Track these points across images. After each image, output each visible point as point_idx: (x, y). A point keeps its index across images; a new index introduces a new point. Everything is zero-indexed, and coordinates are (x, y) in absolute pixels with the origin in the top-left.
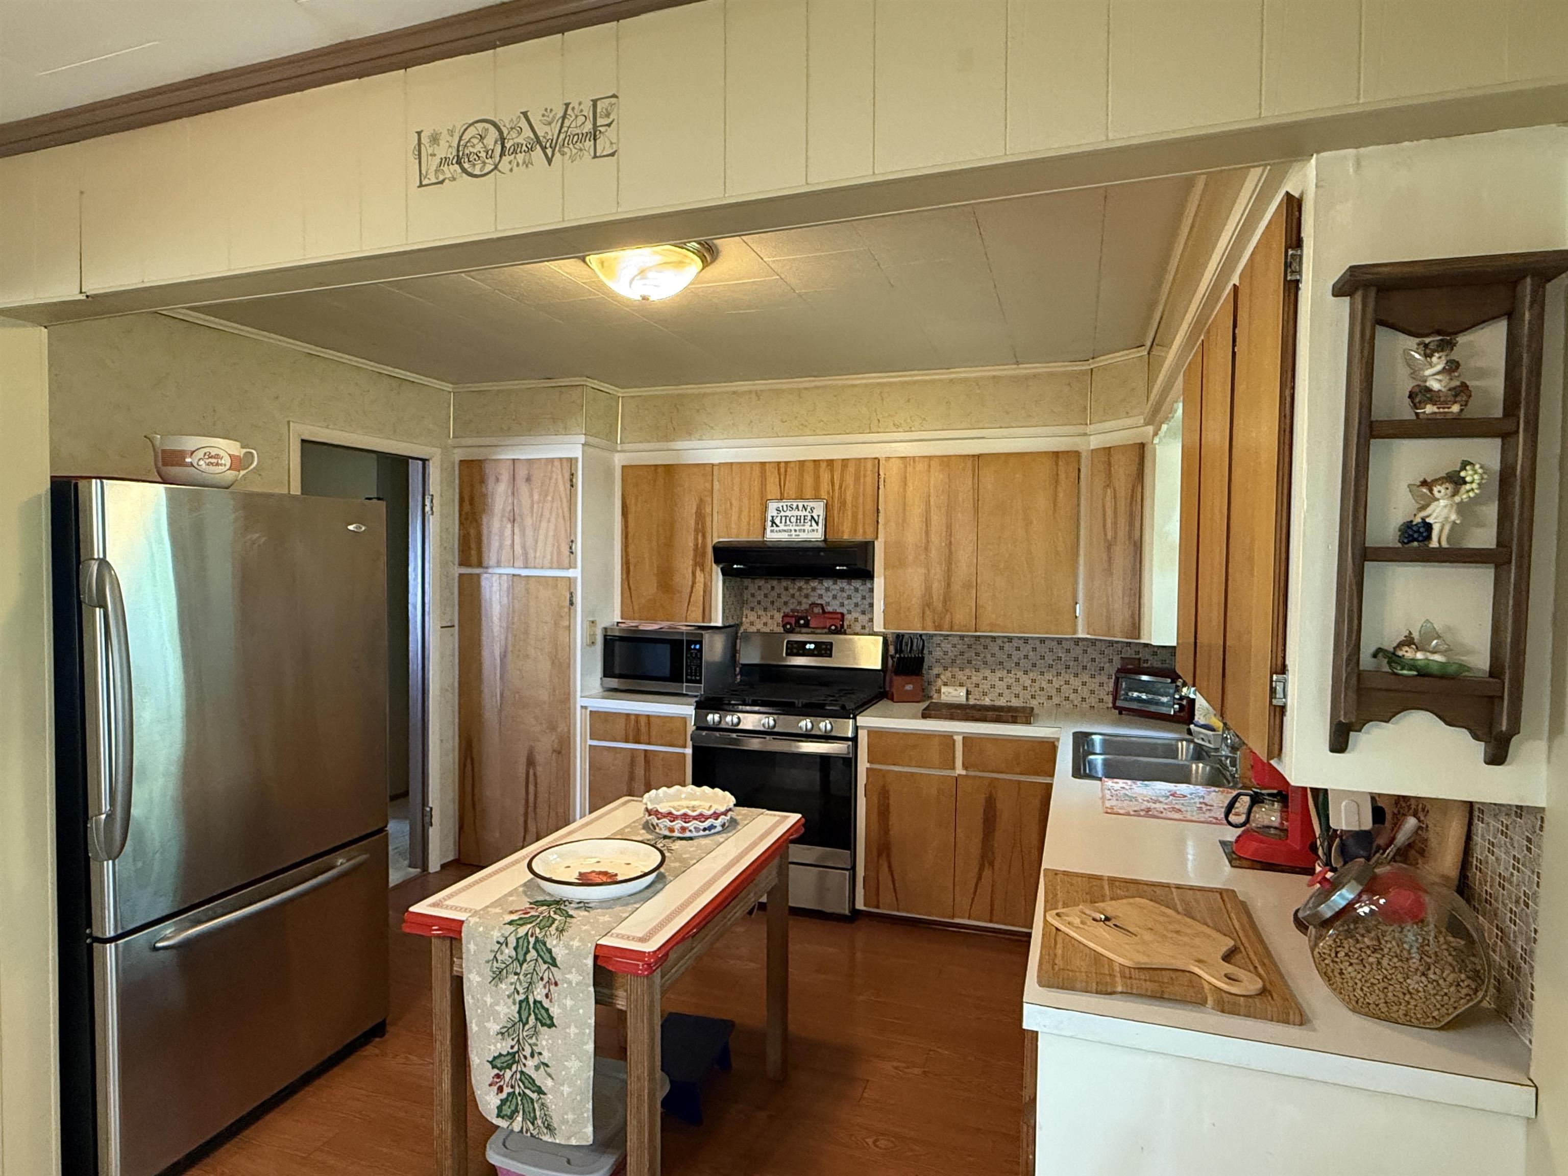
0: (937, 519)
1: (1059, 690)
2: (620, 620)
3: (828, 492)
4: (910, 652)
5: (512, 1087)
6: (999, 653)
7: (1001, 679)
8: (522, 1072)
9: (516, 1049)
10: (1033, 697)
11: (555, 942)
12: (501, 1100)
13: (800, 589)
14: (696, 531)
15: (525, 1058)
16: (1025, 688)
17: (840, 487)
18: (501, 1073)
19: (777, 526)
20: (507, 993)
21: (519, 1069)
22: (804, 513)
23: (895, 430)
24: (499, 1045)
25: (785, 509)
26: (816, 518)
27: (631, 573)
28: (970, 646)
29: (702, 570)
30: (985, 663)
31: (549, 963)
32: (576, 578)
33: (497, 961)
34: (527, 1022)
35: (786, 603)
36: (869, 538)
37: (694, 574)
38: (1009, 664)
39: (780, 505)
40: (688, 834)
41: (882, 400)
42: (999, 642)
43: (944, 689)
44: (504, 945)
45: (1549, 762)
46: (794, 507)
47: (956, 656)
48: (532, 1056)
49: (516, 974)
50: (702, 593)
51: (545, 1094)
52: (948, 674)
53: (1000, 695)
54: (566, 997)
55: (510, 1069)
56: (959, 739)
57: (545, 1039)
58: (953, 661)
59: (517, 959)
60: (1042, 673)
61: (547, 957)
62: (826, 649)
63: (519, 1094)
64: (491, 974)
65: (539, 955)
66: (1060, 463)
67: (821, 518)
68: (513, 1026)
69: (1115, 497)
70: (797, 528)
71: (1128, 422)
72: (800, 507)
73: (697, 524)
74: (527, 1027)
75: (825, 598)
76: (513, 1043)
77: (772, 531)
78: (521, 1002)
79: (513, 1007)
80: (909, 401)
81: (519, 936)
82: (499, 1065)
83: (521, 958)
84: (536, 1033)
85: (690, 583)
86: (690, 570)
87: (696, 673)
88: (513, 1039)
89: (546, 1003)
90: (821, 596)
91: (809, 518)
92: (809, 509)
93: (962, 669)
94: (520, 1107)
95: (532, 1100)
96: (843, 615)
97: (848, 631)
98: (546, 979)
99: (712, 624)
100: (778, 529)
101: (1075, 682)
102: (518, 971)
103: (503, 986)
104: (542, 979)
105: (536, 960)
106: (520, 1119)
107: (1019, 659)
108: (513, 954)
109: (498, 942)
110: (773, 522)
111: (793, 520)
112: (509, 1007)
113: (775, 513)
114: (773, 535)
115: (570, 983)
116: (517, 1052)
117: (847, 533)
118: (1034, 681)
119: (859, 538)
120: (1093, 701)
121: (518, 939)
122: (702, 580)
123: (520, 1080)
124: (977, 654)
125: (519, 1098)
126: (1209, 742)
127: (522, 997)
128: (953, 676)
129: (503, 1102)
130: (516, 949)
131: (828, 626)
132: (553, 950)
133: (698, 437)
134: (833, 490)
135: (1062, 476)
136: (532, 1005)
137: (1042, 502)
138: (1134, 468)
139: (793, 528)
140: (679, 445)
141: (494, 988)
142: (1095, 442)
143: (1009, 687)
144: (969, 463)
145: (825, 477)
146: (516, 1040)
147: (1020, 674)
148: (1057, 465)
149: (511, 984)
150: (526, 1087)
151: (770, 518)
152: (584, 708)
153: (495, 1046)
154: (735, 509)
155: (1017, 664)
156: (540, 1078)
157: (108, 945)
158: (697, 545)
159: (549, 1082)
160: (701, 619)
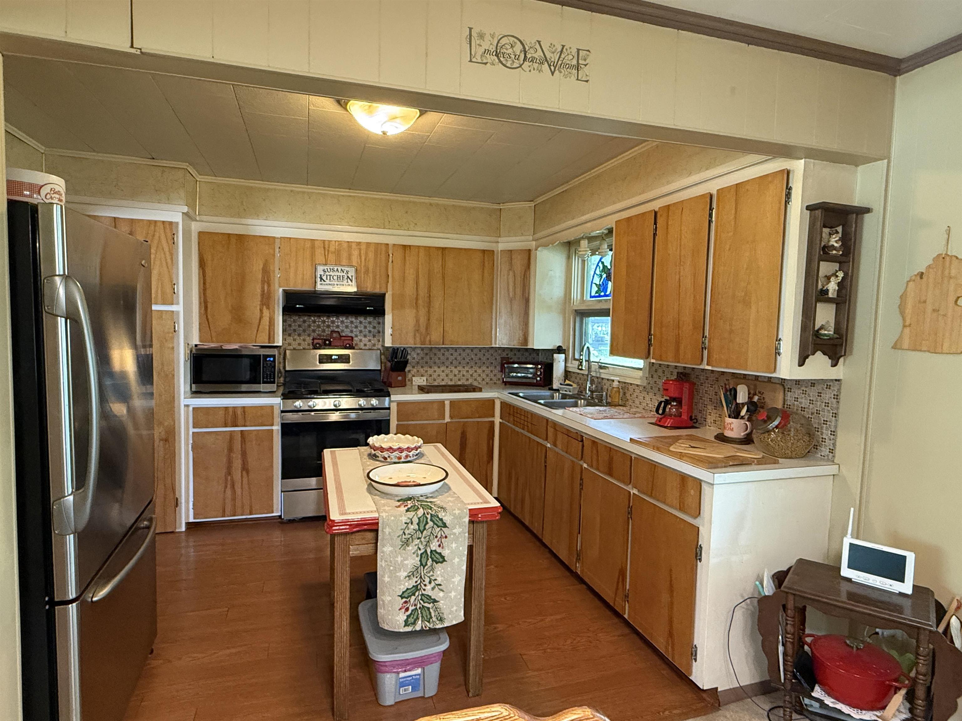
0: (423, 283)
1: (471, 375)
2: (198, 343)
3: (358, 262)
4: (401, 358)
5: (415, 605)
6: (442, 357)
7: (443, 371)
8: (422, 595)
9: (419, 582)
10: (459, 380)
11: (443, 514)
12: (407, 616)
13: (324, 322)
14: (263, 282)
15: (425, 585)
16: (455, 376)
17: (365, 259)
18: (408, 600)
19: (324, 281)
20: (413, 551)
21: (420, 593)
22: (342, 274)
23: (398, 227)
24: (407, 584)
25: (329, 270)
26: (351, 277)
27: (209, 310)
28: (427, 354)
29: (268, 308)
30: (435, 363)
31: (441, 526)
32: (178, 312)
33: (405, 535)
34: (426, 564)
35: (314, 331)
36: (383, 291)
37: (261, 311)
38: (447, 363)
39: (325, 268)
40: (409, 459)
41: (391, 210)
42: (442, 351)
43: (414, 379)
44: (410, 524)
45: (844, 365)
46: (335, 270)
47: (419, 360)
48: (430, 583)
49: (419, 538)
50: (268, 323)
51: (437, 602)
52: (415, 370)
53: (443, 380)
54: (452, 543)
55: (414, 595)
56: (447, 403)
57: (439, 571)
58: (418, 363)
59: (419, 529)
60: (464, 367)
61: (440, 523)
62: (346, 359)
63: (420, 608)
64: (401, 543)
65: (435, 523)
66: (486, 256)
67: (354, 277)
68: (417, 569)
69: (514, 276)
70: (338, 283)
71: (523, 238)
72: (340, 270)
73: (263, 277)
74: (426, 568)
75: (341, 328)
76: (416, 580)
77: (321, 284)
78: (422, 554)
79: (417, 559)
80: (407, 212)
81: (419, 516)
82: (406, 596)
83: (422, 528)
84: (433, 570)
85: (258, 317)
86: (258, 308)
87: (270, 376)
88: (417, 577)
89: (439, 550)
90: (338, 327)
91: (346, 277)
92: (345, 272)
93: (422, 367)
94: (420, 615)
95: (428, 609)
96: (352, 338)
97: (356, 347)
98: (439, 536)
99: (275, 345)
100: (325, 283)
101: (479, 371)
102: (420, 536)
103: (410, 548)
104: (436, 537)
105: (433, 527)
106: (420, 622)
107: (453, 360)
108: (417, 527)
109: (406, 523)
110: (321, 279)
111: (335, 278)
112: (414, 559)
113: (322, 273)
114: (320, 287)
115: (455, 534)
116: (420, 584)
117: (370, 288)
118: (460, 371)
119: (377, 291)
120: (488, 380)
121: (419, 518)
122: (268, 315)
123: (421, 599)
124: (431, 359)
125: (419, 610)
126: (570, 391)
127: (422, 551)
128: (418, 371)
129: (408, 617)
130: (418, 524)
131: (345, 344)
132: (444, 518)
133: (265, 218)
134: (361, 261)
135: (486, 263)
136: (429, 554)
137: (476, 276)
138: (526, 261)
139: (335, 283)
140: (250, 221)
141: (404, 551)
142: (501, 246)
143: (447, 375)
144: (440, 252)
145: (355, 253)
146: (419, 577)
147: (453, 368)
148: (484, 256)
149: (416, 545)
150: (424, 602)
151: (319, 276)
152: (187, 406)
153: (404, 585)
154: (292, 270)
155: (451, 363)
156: (434, 594)
157: (70, 605)
158: (264, 291)
159: (441, 594)
160: (267, 341)
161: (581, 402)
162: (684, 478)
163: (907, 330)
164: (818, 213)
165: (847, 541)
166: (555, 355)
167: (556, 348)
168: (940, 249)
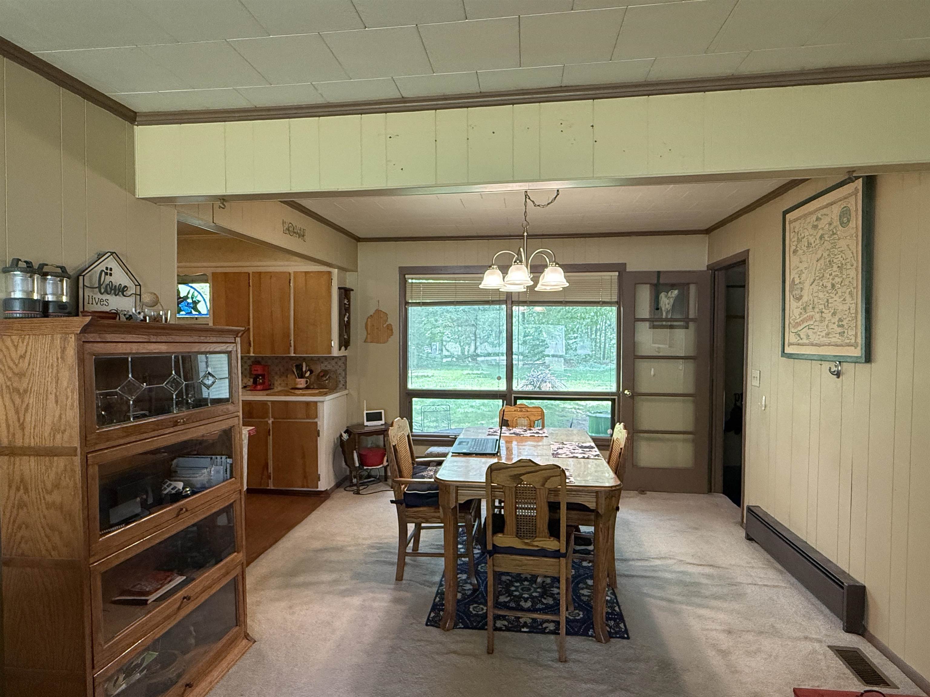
162: (308, 403)
163: (369, 336)
164: (343, 291)
165: (365, 412)
168: (377, 308)
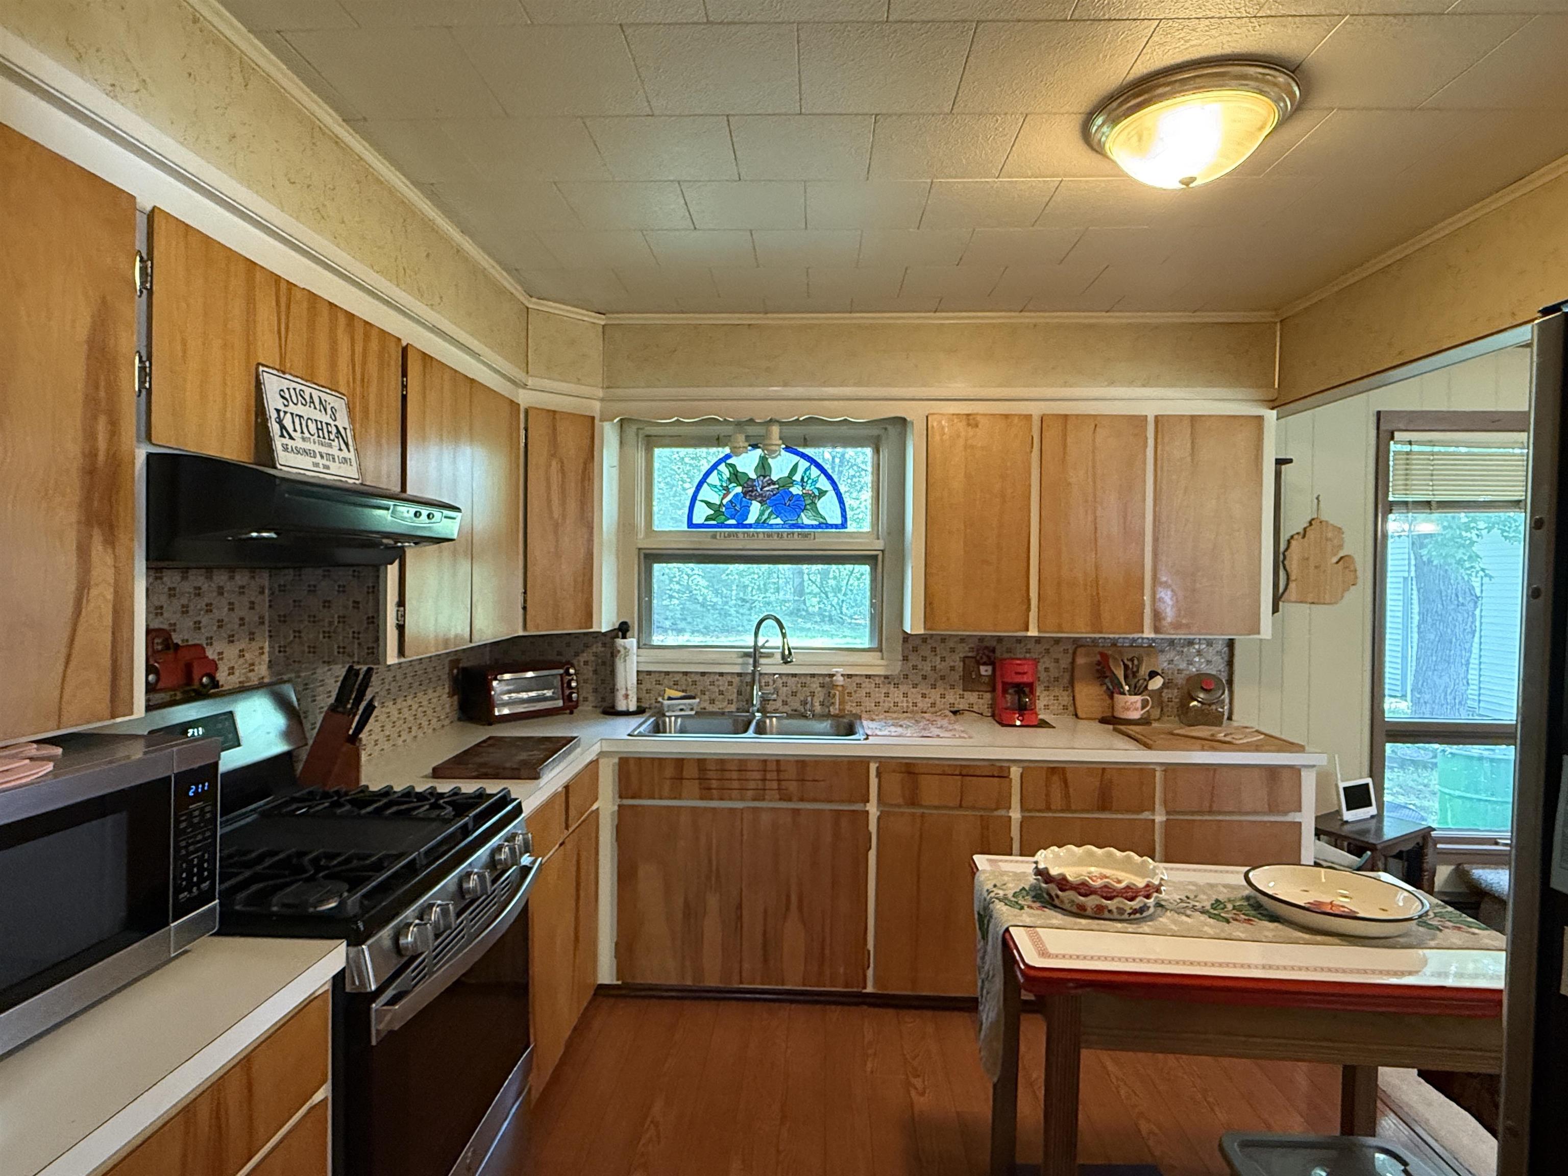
1: (415, 717)
3: (348, 383)
14: (92, 402)
17: (363, 378)
19: (291, 438)
22: (324, 418)
23: (418, 295)
25: (296, 397)
26: (343, 434)
37: (84, 554)
39: (284, 385)
41: (407, 234)
46: (307, 397)
60: (405, 698)
67: (349, 435)
69: (562, 471)
70: (322, 449)
71: (581, 388)
72: (316, 402)
73: (93, 379)
77: (285, 447)
85: (72, 588)
86: (72, 541)
91: (334, 430)
92: (329, 411)
100: (293, 444)
101: (425, 702)
110: (281, 425)
111: (313, 428)
113: (280, 404)
114: (284, 459)
117: (372, 472)
119: (383, 483)
134: (354, 381)
135: (514, 434)
138: (586, 442)
139: (317, 449)
147: (390, 706)
148: (511, 416)
151: (274, 414)
158: (94, 453)
160: (106, 707)
161: (771, 722)
162: (1273, 771)
163: (1294, 585)
166: (620, 642)
167: (617, 626)
168: (1314, 515)
